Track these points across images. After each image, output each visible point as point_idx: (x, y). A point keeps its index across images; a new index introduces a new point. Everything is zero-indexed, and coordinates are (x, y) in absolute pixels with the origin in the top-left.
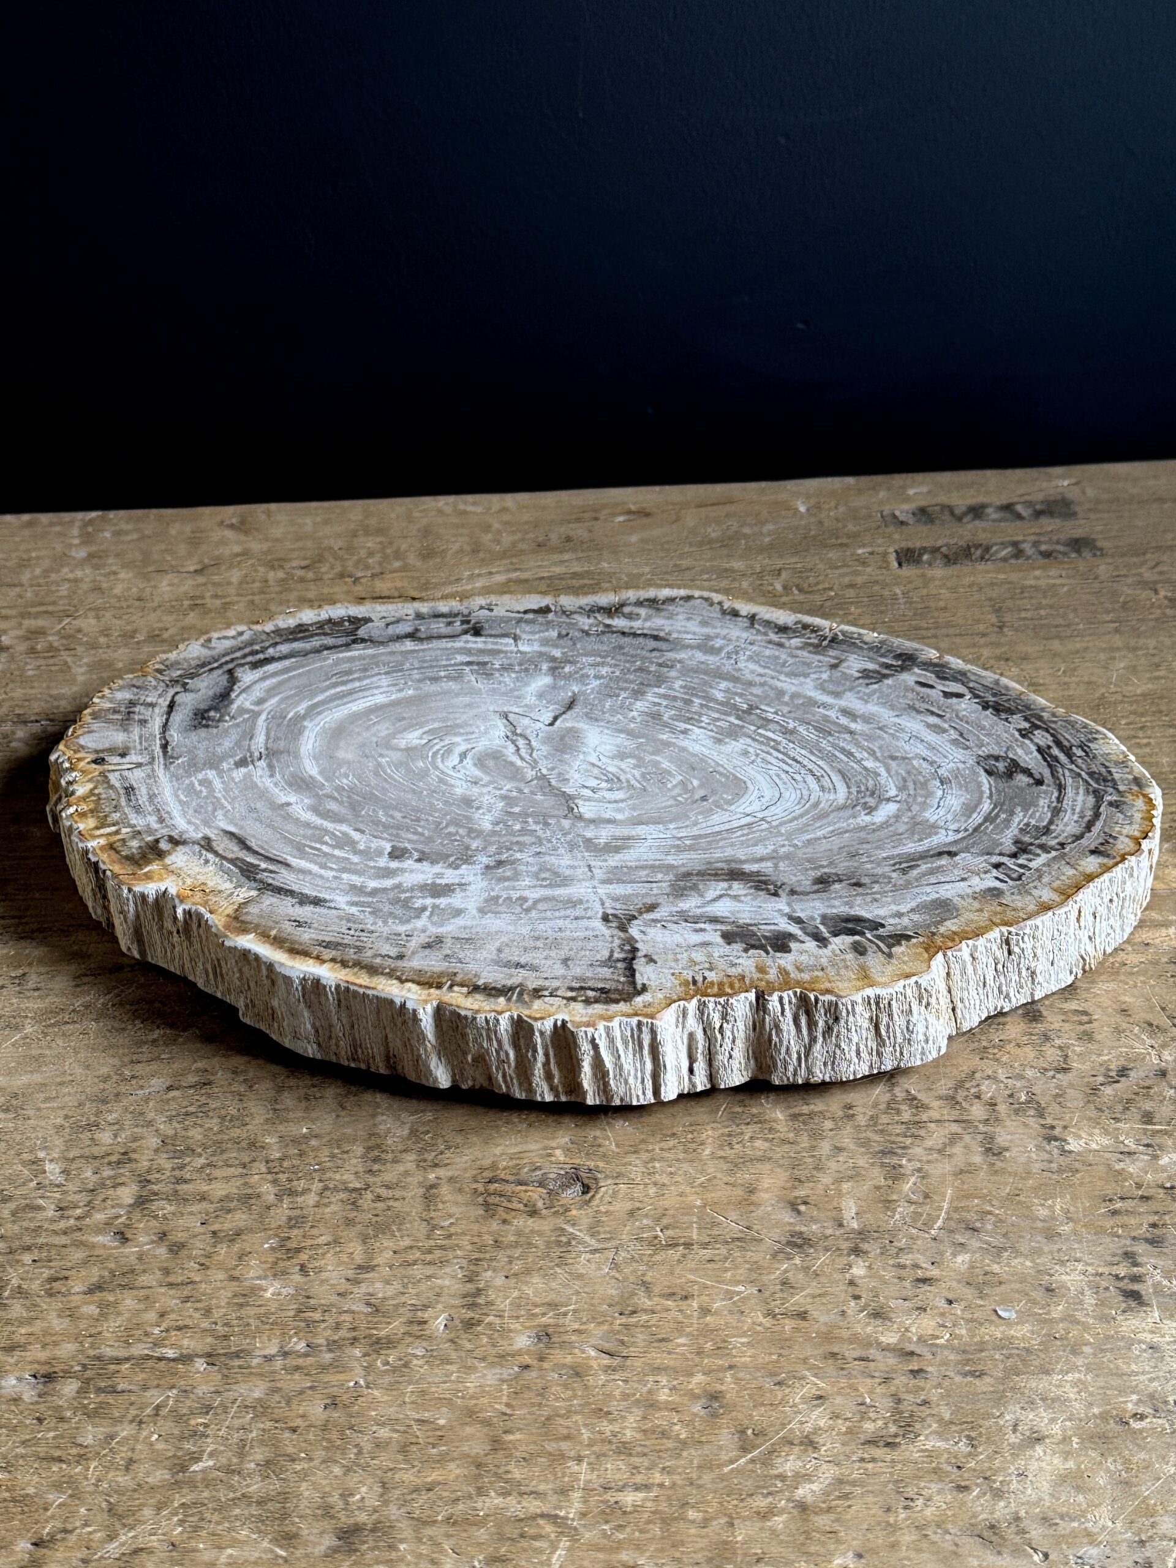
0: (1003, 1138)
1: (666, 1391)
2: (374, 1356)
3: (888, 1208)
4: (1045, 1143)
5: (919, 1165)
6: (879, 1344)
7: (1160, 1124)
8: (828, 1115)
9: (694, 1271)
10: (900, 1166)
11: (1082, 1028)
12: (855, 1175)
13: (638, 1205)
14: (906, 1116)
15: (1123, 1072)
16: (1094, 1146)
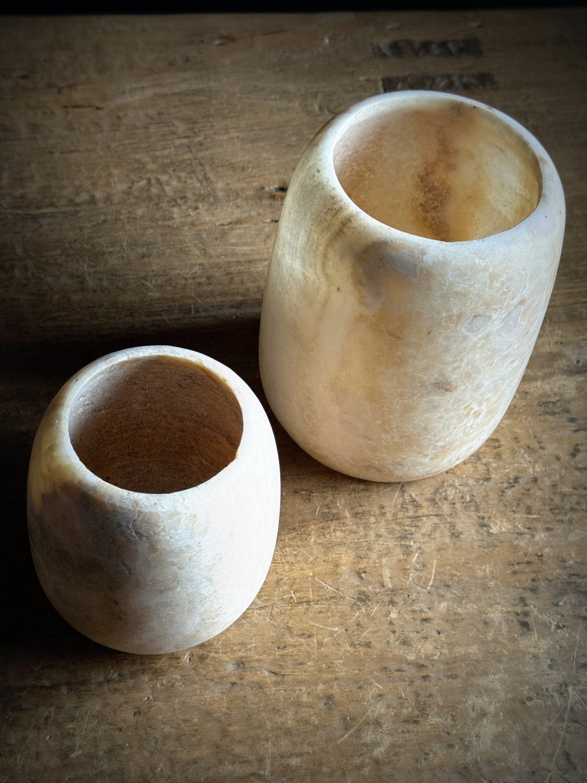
0: (460, 527)
1: (306, 695)
2: (156, 681)
3: (405, 574)
4: (480, 529)
5: (419, 545)
6: (406, 660)
7: (535, 514)
8: (372, 513)
9: (313, 619)
10: (410, 546)
11: (496, 451)
12: (388, 553)
13: (280, 577)
14: (411, 513)
15: (516, 480)
16: (503, 529)
